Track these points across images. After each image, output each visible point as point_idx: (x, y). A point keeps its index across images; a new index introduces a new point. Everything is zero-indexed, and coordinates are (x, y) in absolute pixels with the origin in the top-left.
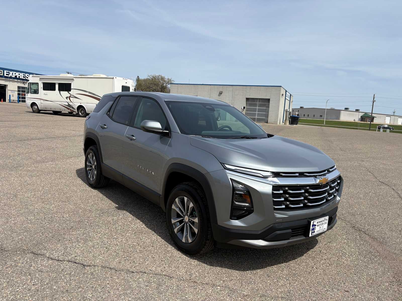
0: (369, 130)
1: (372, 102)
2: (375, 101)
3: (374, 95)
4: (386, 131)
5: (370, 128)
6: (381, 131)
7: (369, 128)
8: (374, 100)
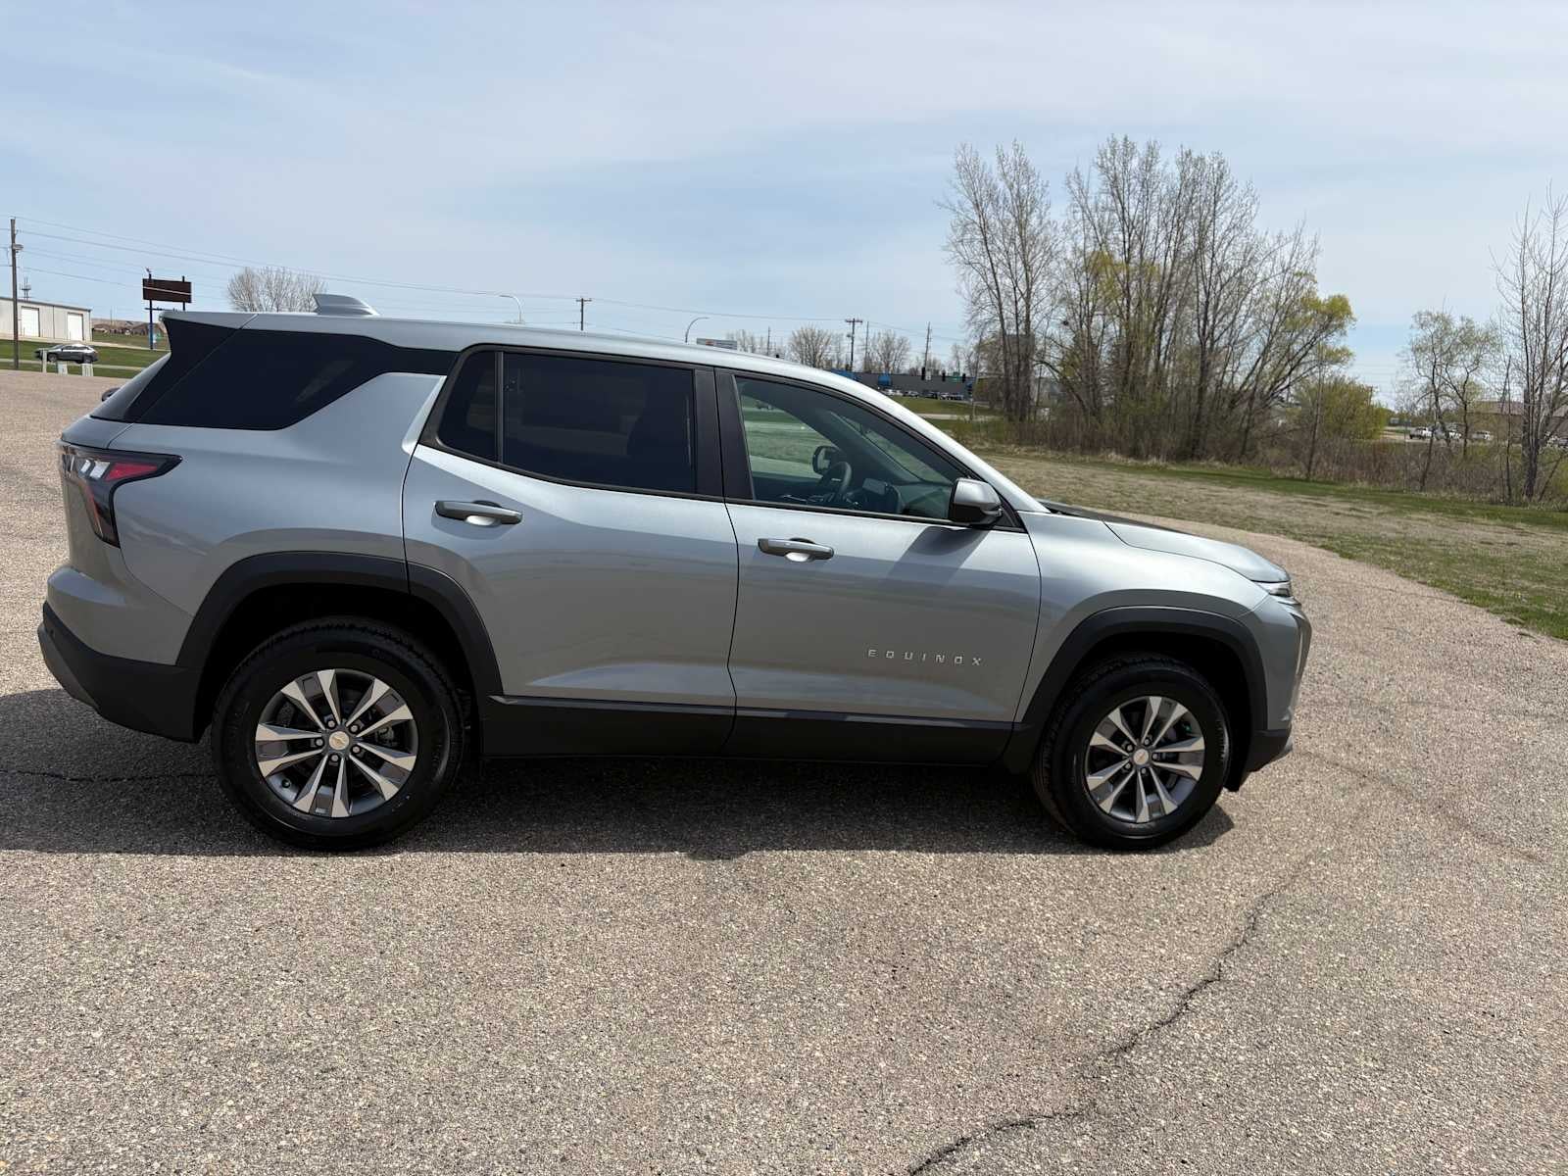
0: (16, 367)
1: (10, 250)
2: (21, 247)
3: (13, 222)
4: (79, 372)
5: (17, 359)
6: (60, 371)
7: (12, 360)
8: (17, 242)
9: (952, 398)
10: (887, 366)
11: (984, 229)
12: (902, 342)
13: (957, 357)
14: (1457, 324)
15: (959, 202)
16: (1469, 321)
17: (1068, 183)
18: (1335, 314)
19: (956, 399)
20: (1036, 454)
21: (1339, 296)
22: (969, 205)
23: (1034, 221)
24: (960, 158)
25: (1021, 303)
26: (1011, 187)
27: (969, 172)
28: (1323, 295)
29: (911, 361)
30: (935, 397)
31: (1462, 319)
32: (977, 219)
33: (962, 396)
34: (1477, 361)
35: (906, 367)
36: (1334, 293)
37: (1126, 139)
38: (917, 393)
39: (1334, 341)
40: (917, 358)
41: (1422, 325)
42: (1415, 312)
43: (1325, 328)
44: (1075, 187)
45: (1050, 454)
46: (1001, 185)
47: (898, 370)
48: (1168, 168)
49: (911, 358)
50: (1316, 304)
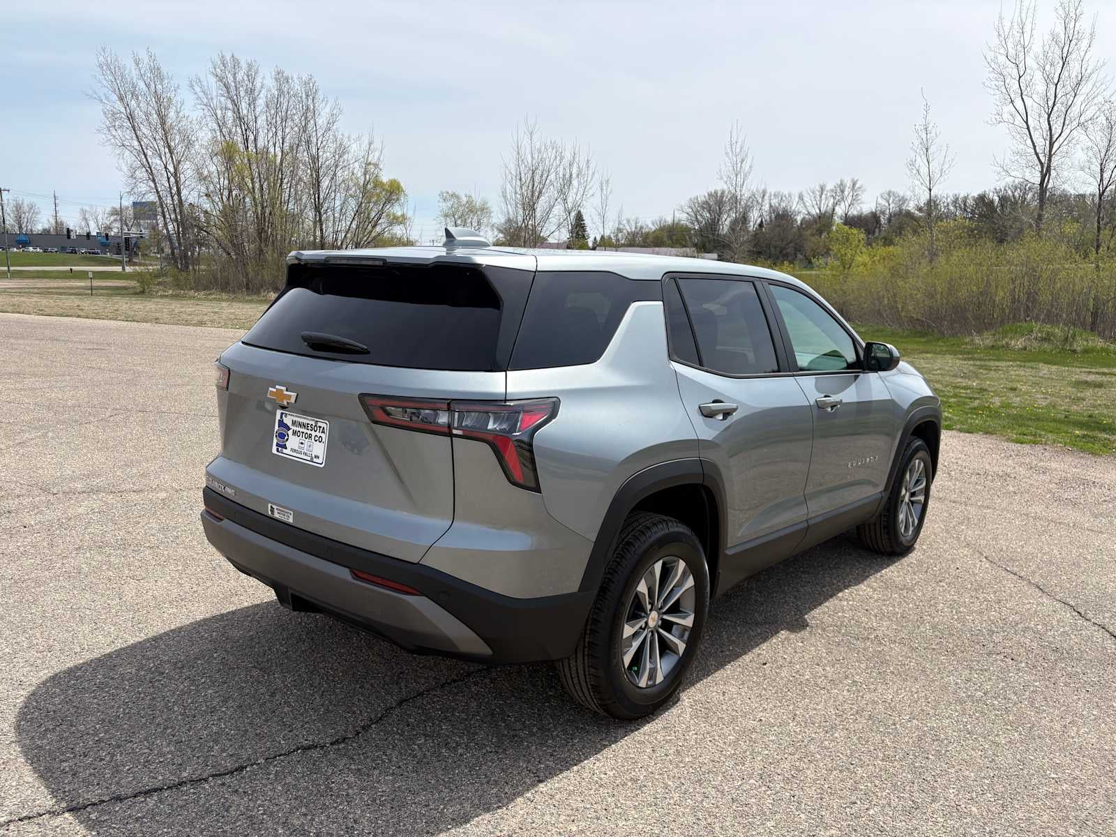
9: (90, 253)
10: (20, 227)
11: (131, 117)
12: (31, 207)
13: (85, 219)
14: (464, 200)
15: (105, 95)
16: (470, 196)
17: (192, 86)
18: (393, 192)
19: (93, 253)
20: (213, 296)
21: (395, 180)
22: (114, 98)
23: (172, 114)
24: (101, 59)
25: (172, 179)
26: (148, 86)
27: (111, 69)
28: (385, 178)
29: (43, 222)
30: (74, 252)
31: (466, 196)
32: (123, 110)
33: (99, 251)
34: (479, 223)
35: (39, 228)
36: (392, 177)
37: (233, 56)
38: (56, 249)
39: (397, 210)
40: (48, 220)
41: (445, 200)
42: (439, 192)
43: (388, 201)
44: (198, 89)
45: (224, 296)
46: (142, 85)
47: (31, 230)
48: (266, 83)
49: (42, 220)
50: (382, 184)
